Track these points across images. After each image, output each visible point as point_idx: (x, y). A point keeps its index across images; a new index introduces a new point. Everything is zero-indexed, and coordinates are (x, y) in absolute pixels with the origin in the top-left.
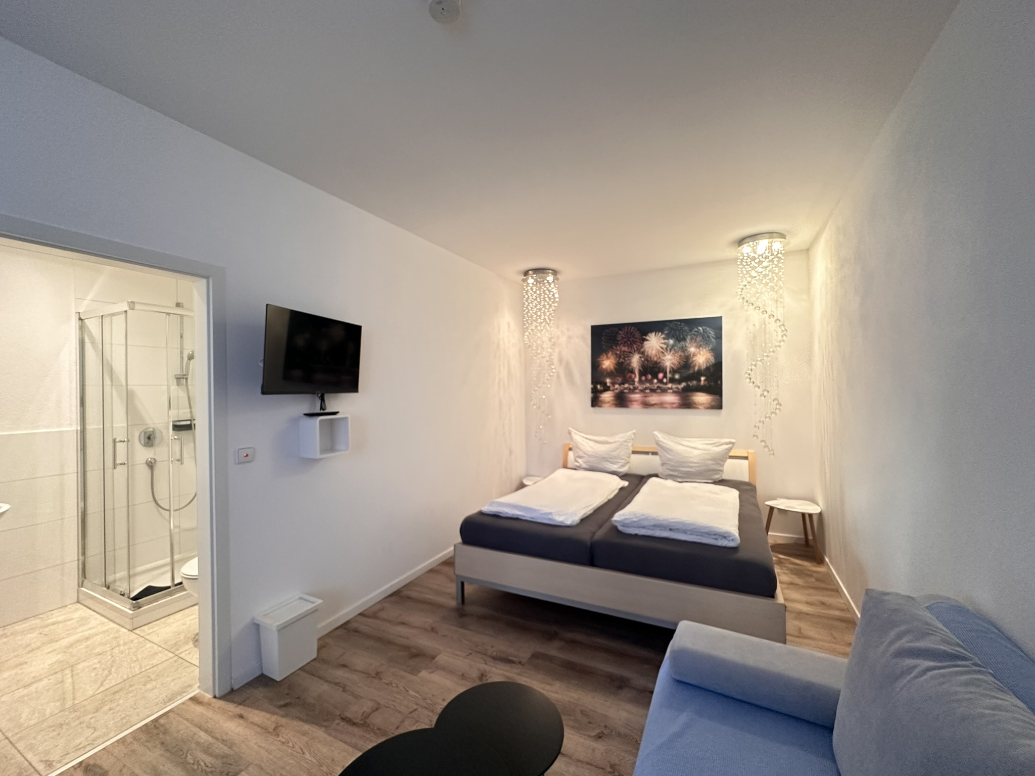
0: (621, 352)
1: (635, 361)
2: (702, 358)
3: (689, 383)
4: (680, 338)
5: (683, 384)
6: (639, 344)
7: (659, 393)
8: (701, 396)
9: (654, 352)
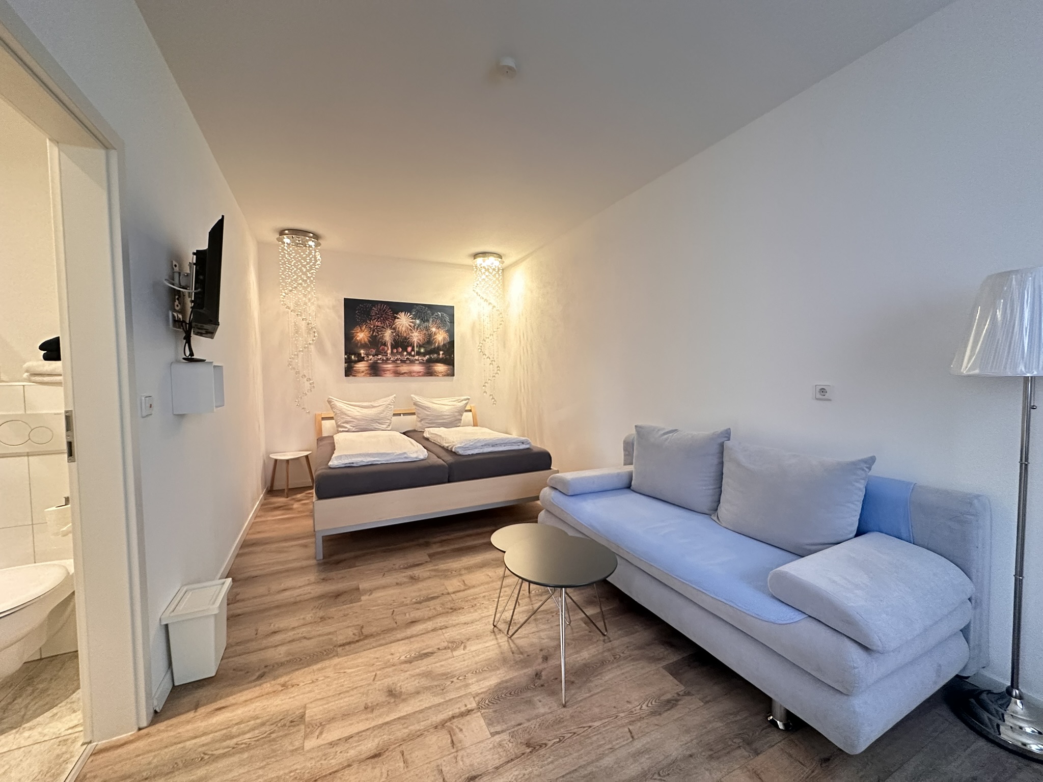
0: (374, 326)
1: (388, 335)
2: (440, 337)
3: (431, 356)
4: (424, 320)
5: (428, 357)
6: (391, 321)
7: (408, 363)
8: (440, 366)
9: (404, 329)
